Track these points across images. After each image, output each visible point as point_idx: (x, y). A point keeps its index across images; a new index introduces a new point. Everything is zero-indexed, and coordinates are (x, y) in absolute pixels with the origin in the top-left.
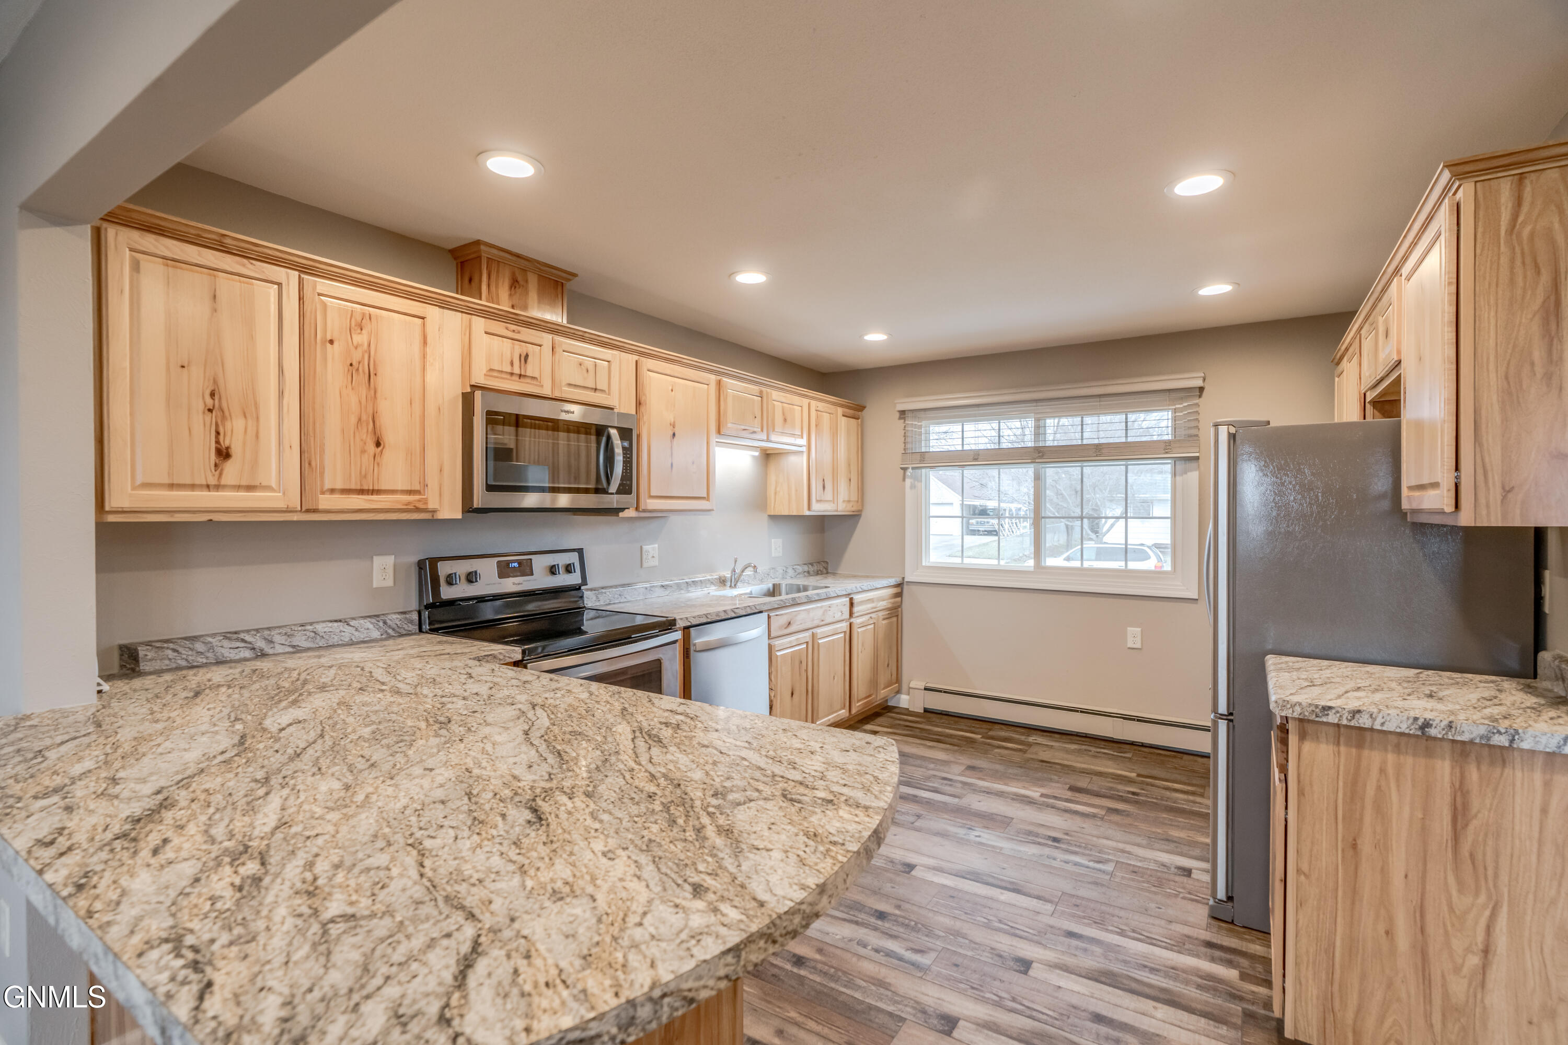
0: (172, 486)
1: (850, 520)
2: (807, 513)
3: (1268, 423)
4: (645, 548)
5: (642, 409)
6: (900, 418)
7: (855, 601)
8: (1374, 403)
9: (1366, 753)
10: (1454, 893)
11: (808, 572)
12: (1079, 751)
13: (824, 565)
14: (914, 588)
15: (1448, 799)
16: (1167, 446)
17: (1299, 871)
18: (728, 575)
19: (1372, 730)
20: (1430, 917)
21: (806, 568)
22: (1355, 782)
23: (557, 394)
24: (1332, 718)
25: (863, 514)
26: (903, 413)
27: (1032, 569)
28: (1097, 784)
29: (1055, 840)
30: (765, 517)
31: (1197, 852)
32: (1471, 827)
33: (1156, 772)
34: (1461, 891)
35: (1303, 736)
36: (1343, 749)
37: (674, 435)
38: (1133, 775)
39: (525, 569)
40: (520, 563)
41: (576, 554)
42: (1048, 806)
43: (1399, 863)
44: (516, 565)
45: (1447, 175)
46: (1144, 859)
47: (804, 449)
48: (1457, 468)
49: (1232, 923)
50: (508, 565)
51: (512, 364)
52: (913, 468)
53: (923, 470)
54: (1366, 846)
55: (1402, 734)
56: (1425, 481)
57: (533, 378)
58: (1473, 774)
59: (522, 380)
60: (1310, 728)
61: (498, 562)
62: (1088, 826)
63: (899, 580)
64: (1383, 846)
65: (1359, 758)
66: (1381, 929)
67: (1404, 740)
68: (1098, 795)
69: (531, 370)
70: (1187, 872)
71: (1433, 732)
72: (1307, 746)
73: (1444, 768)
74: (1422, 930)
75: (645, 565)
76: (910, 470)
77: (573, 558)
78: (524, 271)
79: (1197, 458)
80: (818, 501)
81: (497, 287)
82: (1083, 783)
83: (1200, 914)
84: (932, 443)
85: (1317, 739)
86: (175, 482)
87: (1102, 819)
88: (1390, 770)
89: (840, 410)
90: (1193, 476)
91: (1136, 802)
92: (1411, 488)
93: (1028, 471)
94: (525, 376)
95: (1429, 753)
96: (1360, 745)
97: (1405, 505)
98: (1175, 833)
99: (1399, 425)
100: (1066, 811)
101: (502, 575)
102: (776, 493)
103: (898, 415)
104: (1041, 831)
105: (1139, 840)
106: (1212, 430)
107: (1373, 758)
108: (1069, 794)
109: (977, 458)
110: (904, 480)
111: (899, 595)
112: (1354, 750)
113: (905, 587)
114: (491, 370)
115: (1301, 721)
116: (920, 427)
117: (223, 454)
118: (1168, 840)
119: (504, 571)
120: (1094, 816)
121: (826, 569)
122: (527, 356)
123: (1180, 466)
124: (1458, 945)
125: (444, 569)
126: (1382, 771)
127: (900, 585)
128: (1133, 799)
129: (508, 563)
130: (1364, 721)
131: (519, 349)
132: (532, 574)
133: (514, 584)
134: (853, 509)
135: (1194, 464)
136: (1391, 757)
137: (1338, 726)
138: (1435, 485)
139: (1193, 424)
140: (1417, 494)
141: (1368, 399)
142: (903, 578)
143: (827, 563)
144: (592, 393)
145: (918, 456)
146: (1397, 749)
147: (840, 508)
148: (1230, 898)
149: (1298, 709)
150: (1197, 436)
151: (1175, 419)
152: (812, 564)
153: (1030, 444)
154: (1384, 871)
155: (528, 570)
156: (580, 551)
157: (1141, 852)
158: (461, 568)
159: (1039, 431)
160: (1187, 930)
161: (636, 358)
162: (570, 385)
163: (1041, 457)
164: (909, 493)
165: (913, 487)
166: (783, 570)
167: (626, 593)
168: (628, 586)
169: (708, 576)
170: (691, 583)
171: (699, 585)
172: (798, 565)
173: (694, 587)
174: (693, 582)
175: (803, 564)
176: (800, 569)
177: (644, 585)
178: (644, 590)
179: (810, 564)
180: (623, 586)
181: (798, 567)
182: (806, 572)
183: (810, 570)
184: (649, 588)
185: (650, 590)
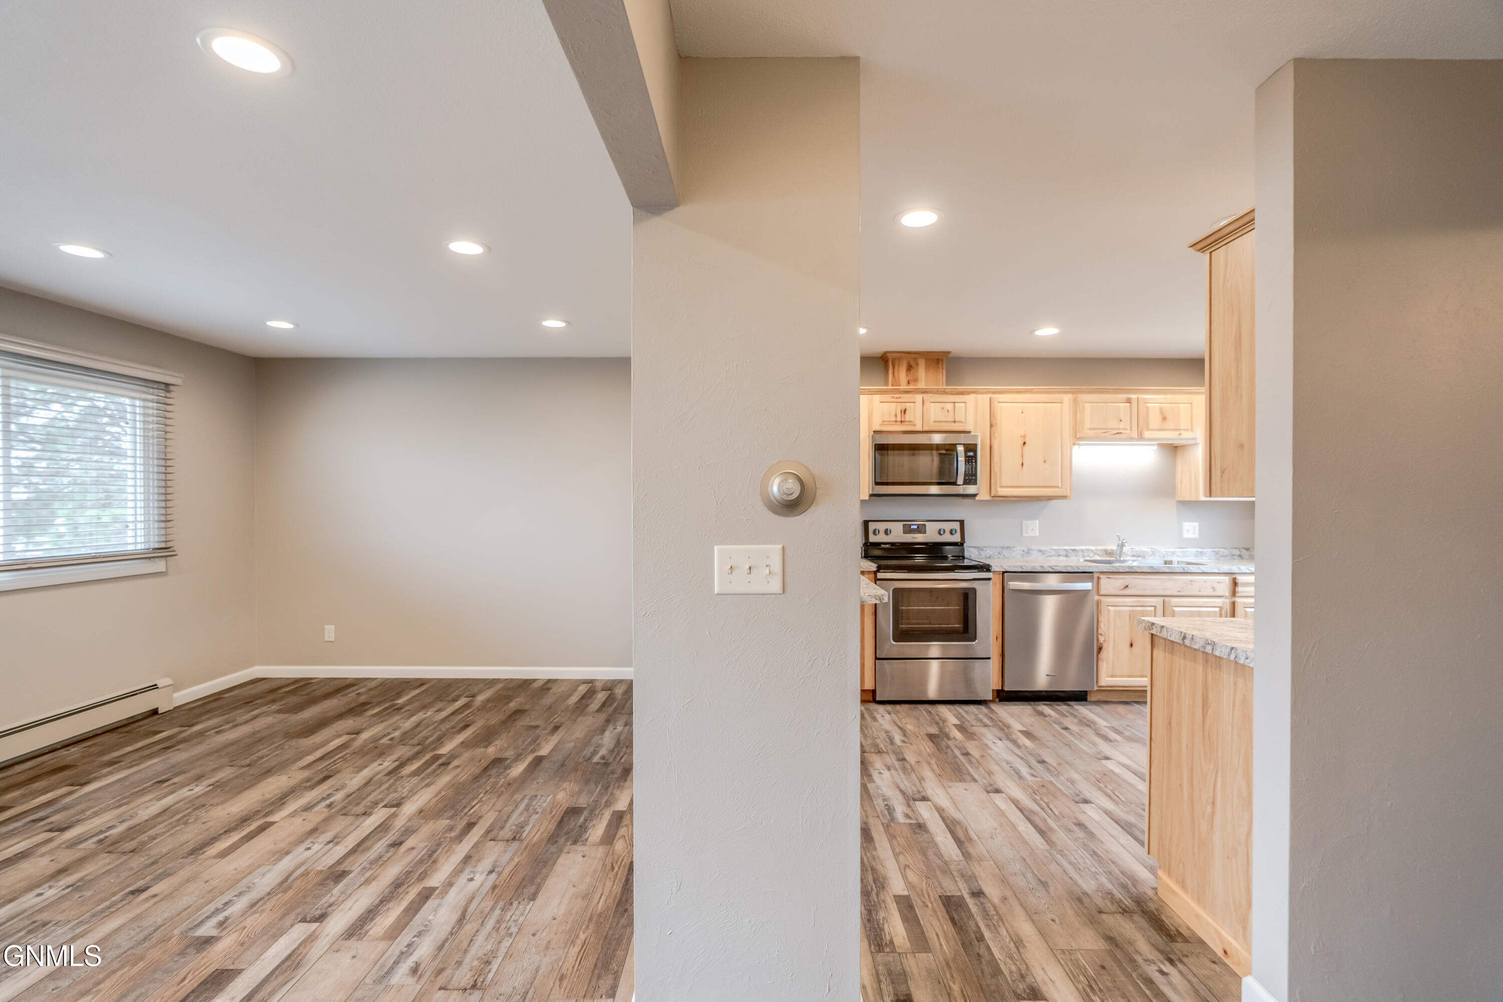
4: (1025, 522)
5: (993, 429)
7: (1240, 582)
23: (926, 428)
30: (1175, 502)
37: (1025, 443)
39: (921, 529)
40: (918, 525)
41: (958, 523)
44: (916, 527)
50: (910, 527)
51: (896, 416)
57: (909, 421)
59: (903, 423)
61: (904, 525)
69: (908, 417)
75: (1025, 534)
77: (957, 526)
78: (916, 359)
81: (898, 373)
94: (904, 421)
101: (905, 532)
102: (1181, 481)
114: (883, 421)
119: (907, 530)
122: (905, 410)
125: (872, 526)
129: (910, 525)
131: (900, 407)
132: (925, 533)
133: (913, 538)
144: (953, 424)
155: (923, 530)
156: (962, 523)
158: (882, 527)
161: (989, 396)
162: (935, 422)
166: (1197, 551)
167: (1005, 552)
168: (1007, 548)
169: (1092, 548)
170: (1071, 551)
171: (1081, 553)
172: (1223, 548)
173: (1075, 554)
174: (1073, 550)
175: (1232, 548)
176: (1226, 552)
177: (1022, 548)
178: (1021, 552)
179: (1242, 548)
180: (1003, 548)
181: (1223, 550)
182: (1236, 555)
183: (1242, 554)
184: (1026, 551)
185: (1027, 553)
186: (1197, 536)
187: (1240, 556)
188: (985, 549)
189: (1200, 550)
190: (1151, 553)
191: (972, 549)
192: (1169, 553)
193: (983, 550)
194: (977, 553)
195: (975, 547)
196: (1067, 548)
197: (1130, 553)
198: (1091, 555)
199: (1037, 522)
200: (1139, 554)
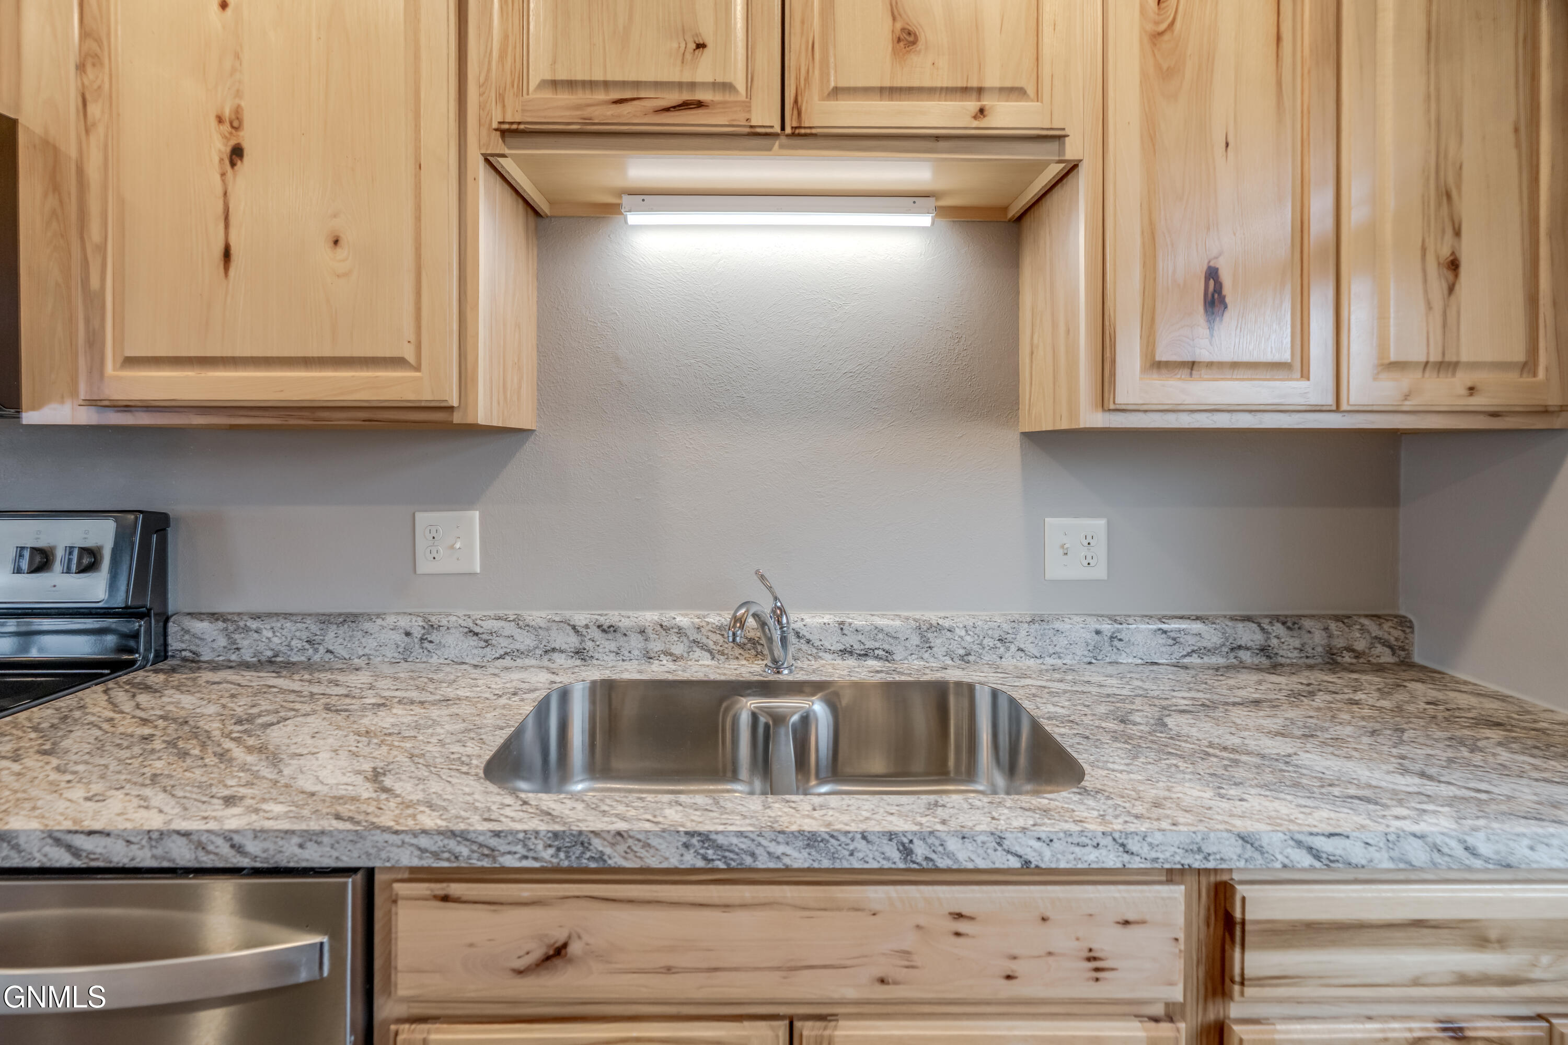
4: (426, 518)
13: (1392, 634)
21: (1249, 635)
30: (1013, 438)
75: (420, 566)
80: (1166, 367)
134: (1487, 400)
143: (1404, 623)
152: (1291, 623)
166: (1098, 632)
167: (333, 638)
168: (350, 619)
169: (683, 620)
170: (597, 634)
171: (635, 642)
172: (1198, 618)
173: (613, 646)
174: (608, 630)
175: (1233, 618)
176: (1210, 635)
177: (404, 622)
178: (398, 637)
179: (1275, 618)
180: (325, 619)
181: (1197, 626)
182: (1247, 649)
183: (1274, 642)
184: (417, 633)
185: (422, 639)
186: (1100, 572)
187: (1264, 650)
188: (254, 625)
189: (1107, 627)
190: (915, 640)
191: (200, 627)
192: (988, 642)
193: (247, 629)
194: (222, 642)
195: (214, 617)
196: (580, 618)
197: (834, 642)
198: (678, 649)
199: (477, 513)
200: (870, 644)
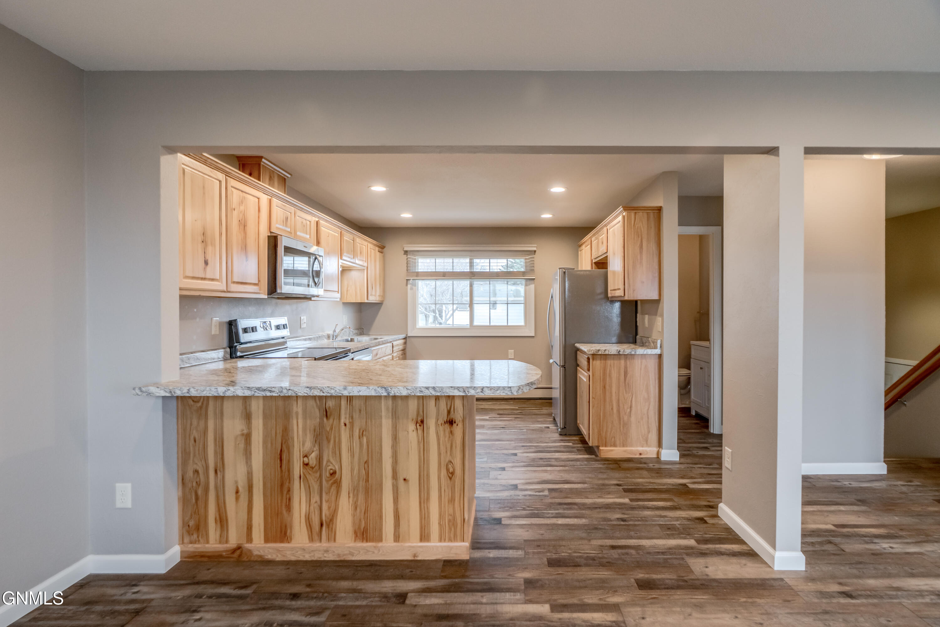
0: (193, 278)
1: (378, 305)
2: (366, 301)
3: (574, 269)
4: (302, 318)
6: (404, 254)
7: (394, 345)
8: (595, 263)
9: (607, 361)
10: (625, 394)
11: (357, 334)
12: (493, 404)
14: (412, 339)
15: (623, 370)
16: (524, 273)
17: (593, 398)
18: (331, 332)
19: (608, 355)
20: (620, 401)
21: (356, 331)
22: (605, 370)
23: (296, 237)
24: (600, 353)
25: (384, 303)
26: (406, 252)
27: (469, 327)
28: (506, 412)
29: (502, 428)
31: (548, 423)
32: (628, 377)
33: (523, 406)
34: (626, 393)
35: (593, 360)
36: (602, 361)
38: (517, 408)
42: (494, 420)
43: (614, 390)
45: (622, 209)
46: (534, 427)
47: (366, 268)
48: (624, 285)
49: (566, 435)
52: (413, 280)
53: (417, 281)
54: (607, 387)
55: (615, 355)
56: (616, 288)
58: (628, 363)
60: (595, 356)
62: (511, 422)
63: (403, 336)
64: (611, 386)
65: (606, 362)
66: (611, 409)
67: (615, 356)
68: (509, 415)
69: (288, 225)
70: (548, 427)
71: (621, 353)
72: (594, 362)
73: (623, 362)
74: (619, 406)
75: (302, 327)
76: (412, 280)
77: (286, 321)
78: (273, 172)
79: (534, 279)
80: (371, 295)
82: (501, 412)
83: (556, 436)
84: (420, 267)
85: (596, 360)
86: (195, 276)
87: (514, 420)
88: (612, 365)
89: (377, 248)
90: (532, 287)
91: (523, 415)
92: (611, 290)
93: (466, 283)
95: (620, 359)
96: (606, 359)
97: (609, 295)
98: (540, 420)
99: (607, 271)
100: (501, 420)
102: (347, 291)
103: (403, 252)
104: (496, 426)
105: (529, 423)
106: (558, 270)
107: (609, 362)
108: (499, 416)
109: (444, 275)
110: (407, 285)
111: (405, 343)
112: (604, 361)
113: (408, 339)
115: (593, 355)
116: (415, 259)
117: (206, 263)
118: (538, 422)
120: (511, 420)
121: (363, 332)
122: (287, 218)
123: (529, 282)
124: (626, 407)
125: (242, 326)
126: (610, 366)
127: (405, 338)
128: (521, 414)
130: (607, 352)
131: (285, 214)
132: (272, 329)
134: (381, 300)
135: (532, 282)
136: (612, 361)
137: (601, 354)
138: (619, 289)
139: (532, 265)
140: (613, 292)
141: (594, 261)
142: (407, 335)
145: (415, 274)
146: (613, 359)
147: (377, 300)
148: (565, 428)
149: (592, 351)
150: (533, 270)
151: (526, 263)
152: (358, 329)
153: (469, 270)
154: (611, 393)
155: (271, 327)
157: (532, 426)
159: (471, 264)
160: (555, 439)
161: (317, 218)
163: (474, 276)
164: (409, 291)
165: (411, 289)
169: (324, 334)
199: (306, 317)
